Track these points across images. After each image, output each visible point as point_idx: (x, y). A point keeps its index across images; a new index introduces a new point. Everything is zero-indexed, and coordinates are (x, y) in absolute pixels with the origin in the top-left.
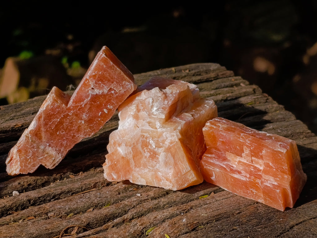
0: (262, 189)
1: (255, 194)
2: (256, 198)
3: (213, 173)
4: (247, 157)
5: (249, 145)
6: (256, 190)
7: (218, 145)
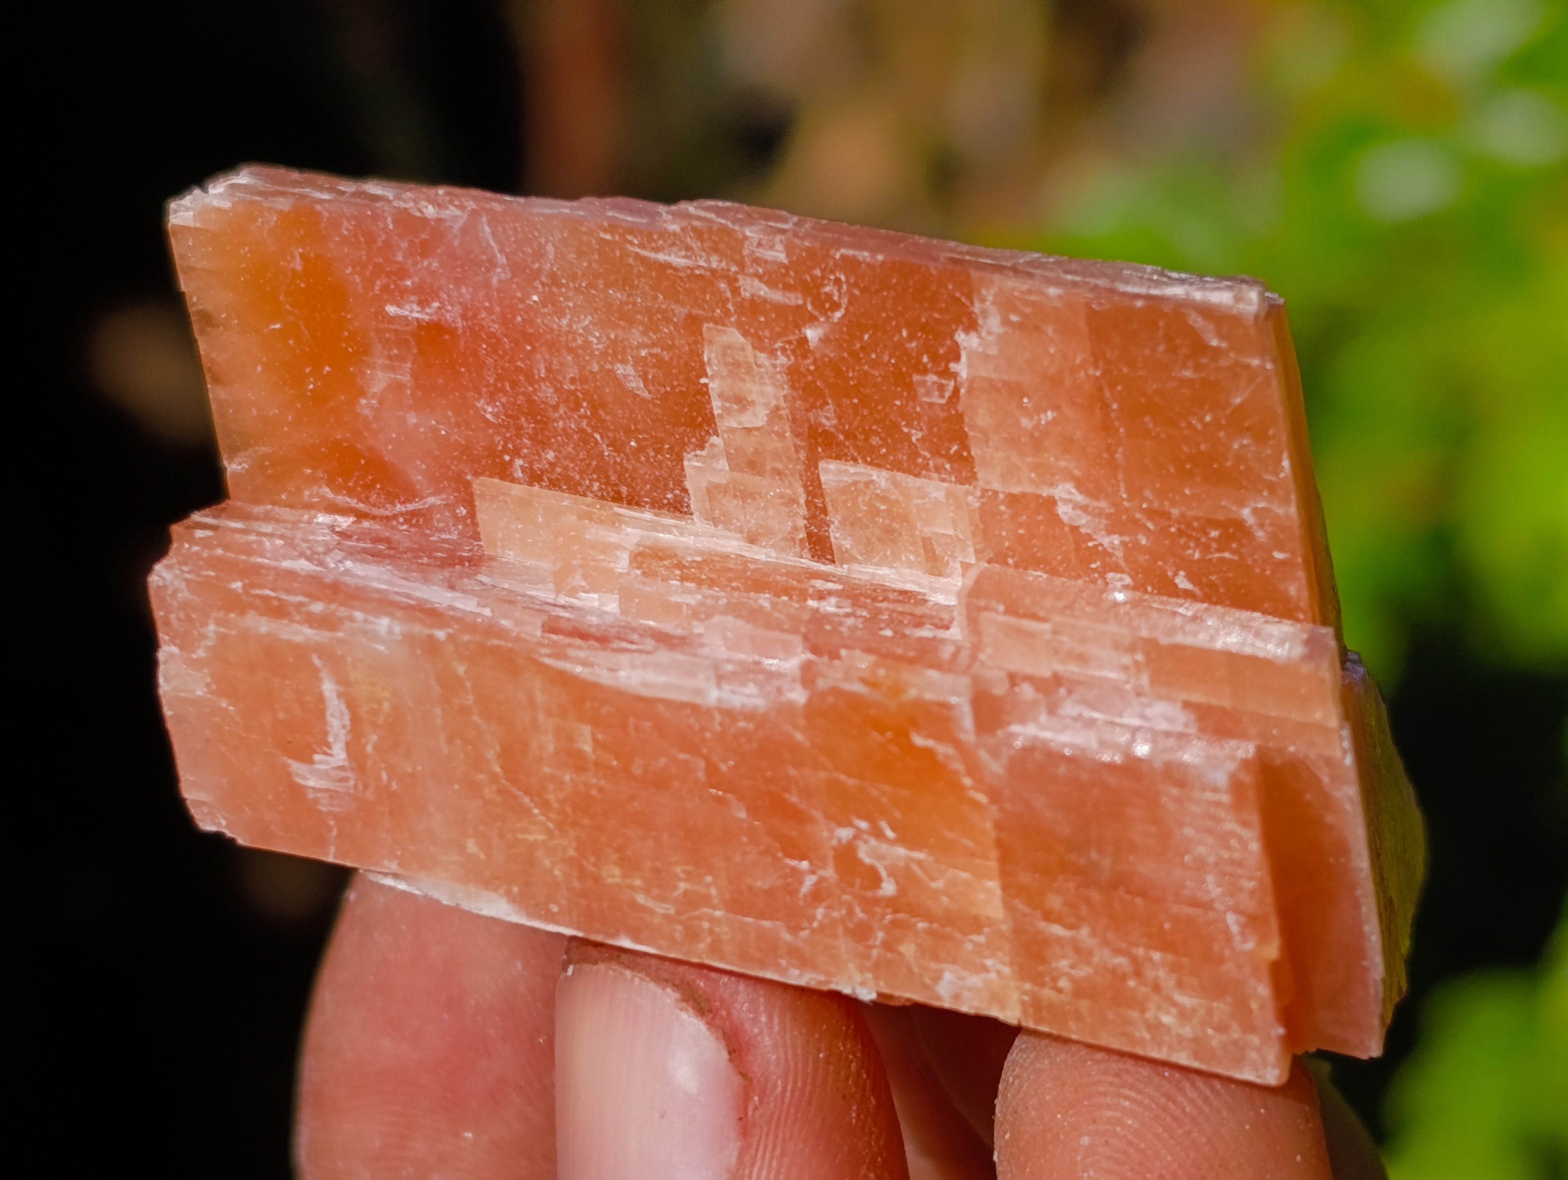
0: (995, 796)
1: (888, 888)
2: (908, 949)
3: (329, 688)
4: (751, 480)
5: (777, 296)
6: (906, 838)
7: (365, 406)
